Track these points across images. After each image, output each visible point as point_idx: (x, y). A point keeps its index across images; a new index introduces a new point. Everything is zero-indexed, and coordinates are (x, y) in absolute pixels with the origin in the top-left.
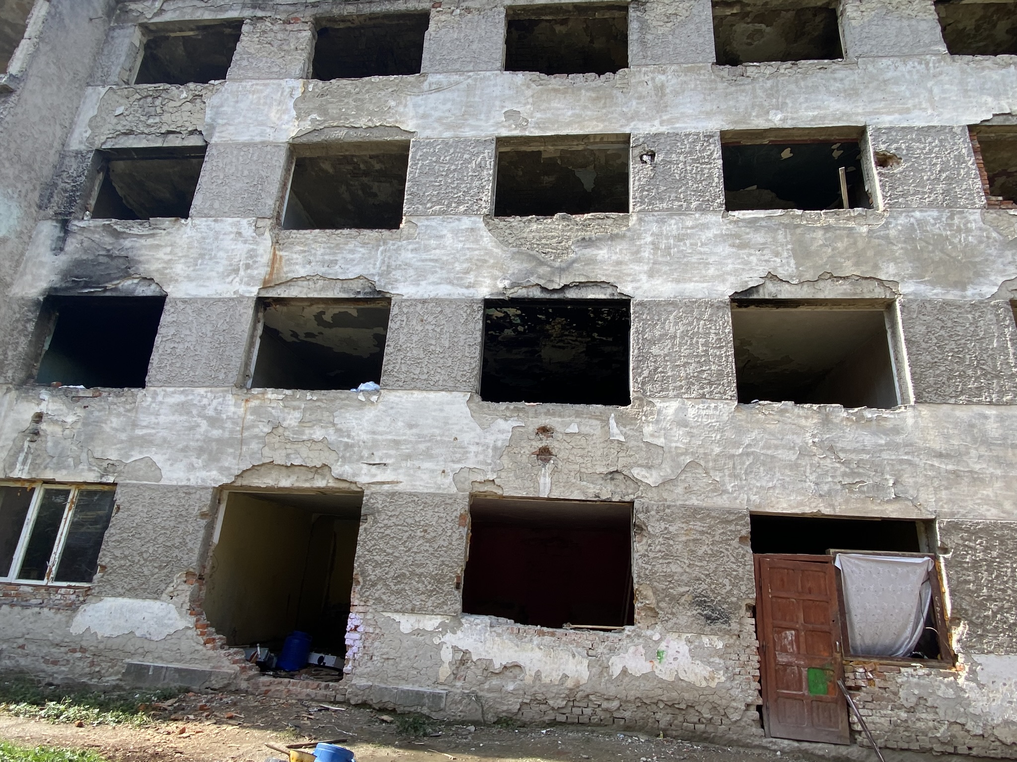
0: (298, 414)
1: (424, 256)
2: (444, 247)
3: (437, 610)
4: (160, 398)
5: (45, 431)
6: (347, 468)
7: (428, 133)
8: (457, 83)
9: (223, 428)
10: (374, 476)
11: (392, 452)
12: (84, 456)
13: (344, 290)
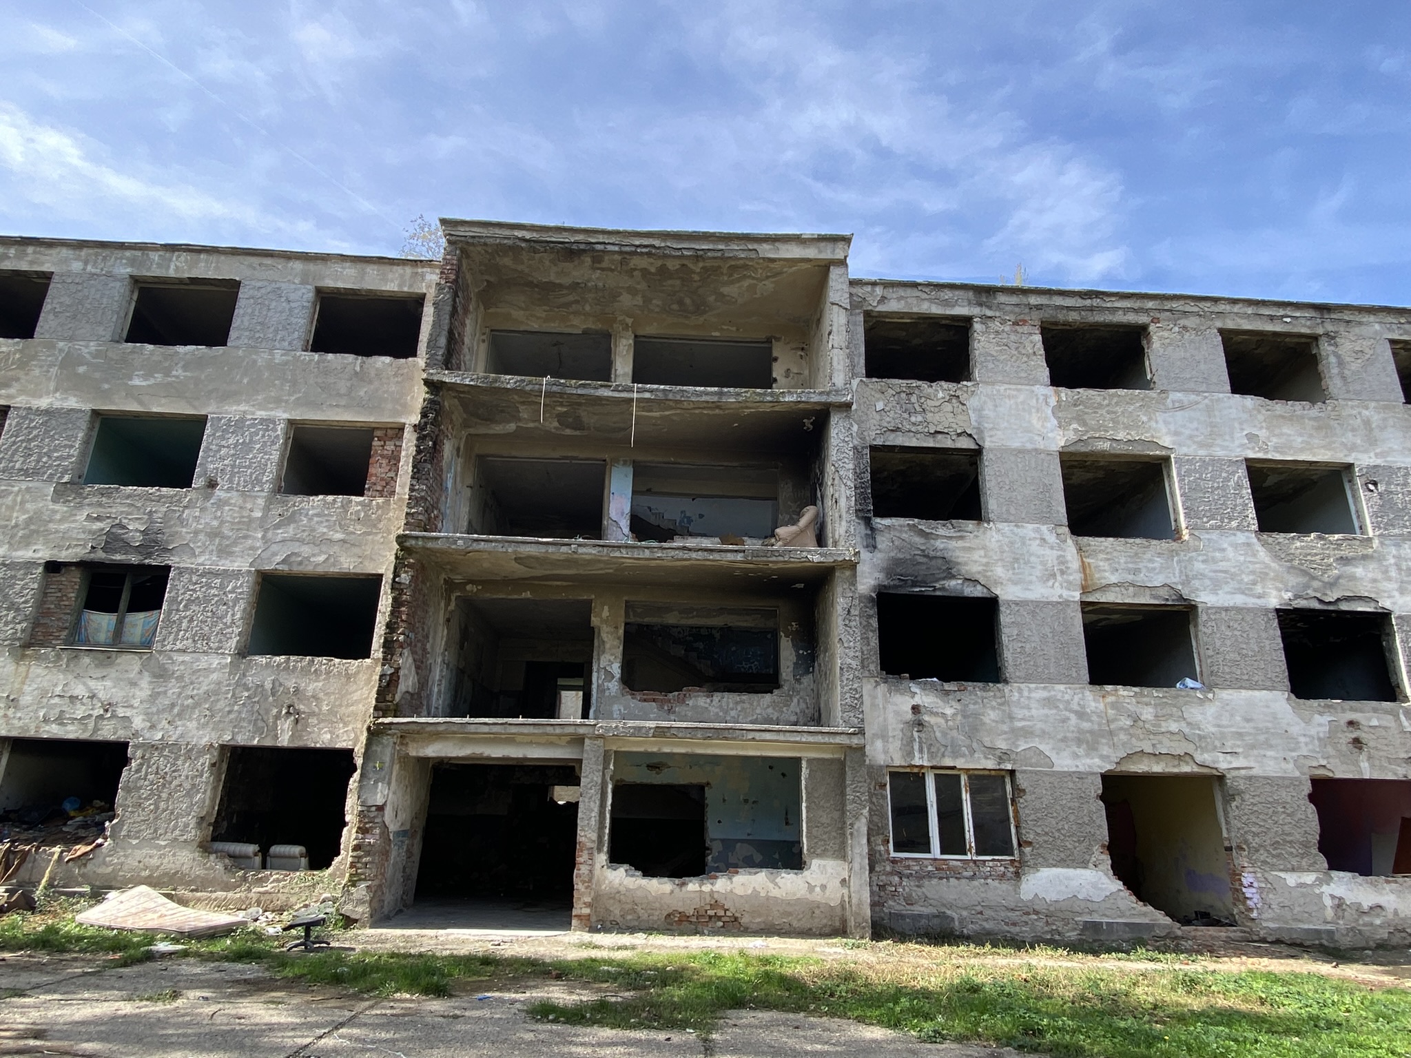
0: (1150, 709)
1: (1214, 567)
2: (1229, 560)
3: (1311, 868)
4: (1026, 694)
5: (929, 722)
6: (1206, 756)
7: (1184, 450)
8: (1197, 403)
9: (1091, 721)
10: (1230, 762)
11: (1239, 743)
12: (975, 745)
13: (1155, 597)
